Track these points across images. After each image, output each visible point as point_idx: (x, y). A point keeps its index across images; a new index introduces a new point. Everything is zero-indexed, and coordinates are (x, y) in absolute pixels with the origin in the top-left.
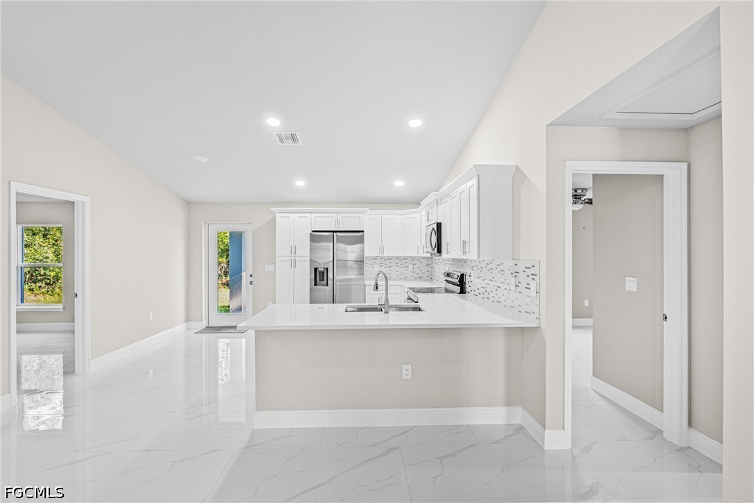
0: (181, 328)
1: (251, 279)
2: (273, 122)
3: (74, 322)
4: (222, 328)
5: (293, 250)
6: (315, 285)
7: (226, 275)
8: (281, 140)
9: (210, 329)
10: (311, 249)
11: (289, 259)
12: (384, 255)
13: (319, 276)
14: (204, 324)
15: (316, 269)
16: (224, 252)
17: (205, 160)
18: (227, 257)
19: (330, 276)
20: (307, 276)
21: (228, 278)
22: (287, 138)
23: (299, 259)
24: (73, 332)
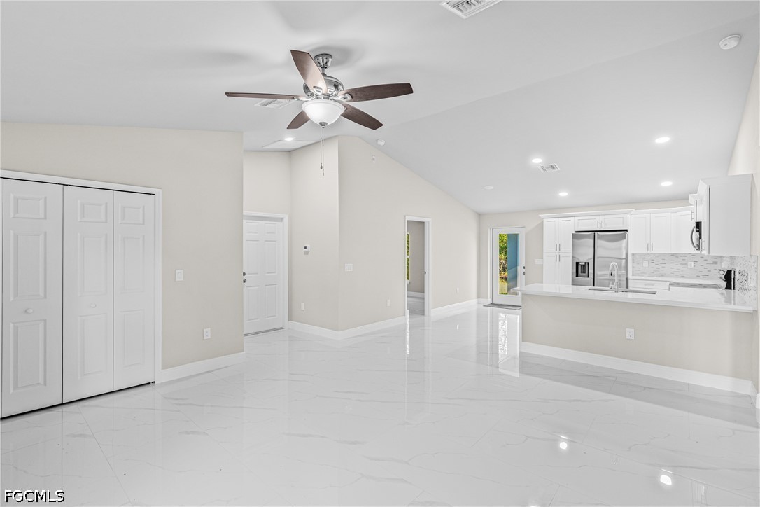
0: (475, 301)
1: (524, 270)
2: (537, 161)
3: (424, 292)
4: (502, 305)
5: (558, 248)
6: (577, 276)
7: (504, 271)
8: (544, 170)
9: (493, 305)
10: (573, 245)
11: (555, 255)
12: (653, 252)
13: (580, 270)
14: (489, 301)
15: (577, 263)
16: (503, 249)
17: (492, 188)
18: (506, 254)
19: (591, 271)
20: (569, 270)
21: (507, 273)
22: (548, 168)
23: (563, 254)
24: (423, 299)
